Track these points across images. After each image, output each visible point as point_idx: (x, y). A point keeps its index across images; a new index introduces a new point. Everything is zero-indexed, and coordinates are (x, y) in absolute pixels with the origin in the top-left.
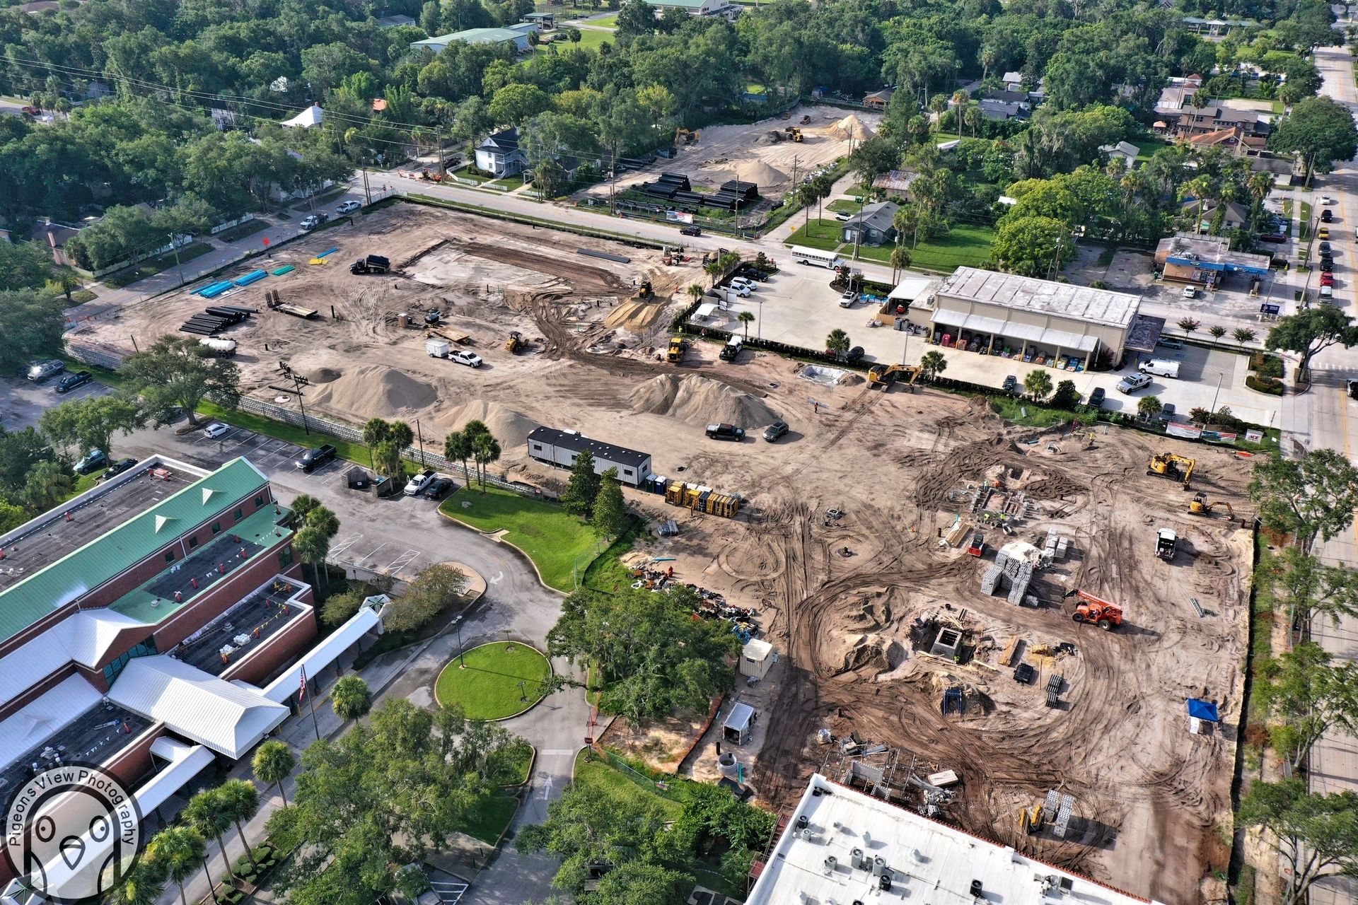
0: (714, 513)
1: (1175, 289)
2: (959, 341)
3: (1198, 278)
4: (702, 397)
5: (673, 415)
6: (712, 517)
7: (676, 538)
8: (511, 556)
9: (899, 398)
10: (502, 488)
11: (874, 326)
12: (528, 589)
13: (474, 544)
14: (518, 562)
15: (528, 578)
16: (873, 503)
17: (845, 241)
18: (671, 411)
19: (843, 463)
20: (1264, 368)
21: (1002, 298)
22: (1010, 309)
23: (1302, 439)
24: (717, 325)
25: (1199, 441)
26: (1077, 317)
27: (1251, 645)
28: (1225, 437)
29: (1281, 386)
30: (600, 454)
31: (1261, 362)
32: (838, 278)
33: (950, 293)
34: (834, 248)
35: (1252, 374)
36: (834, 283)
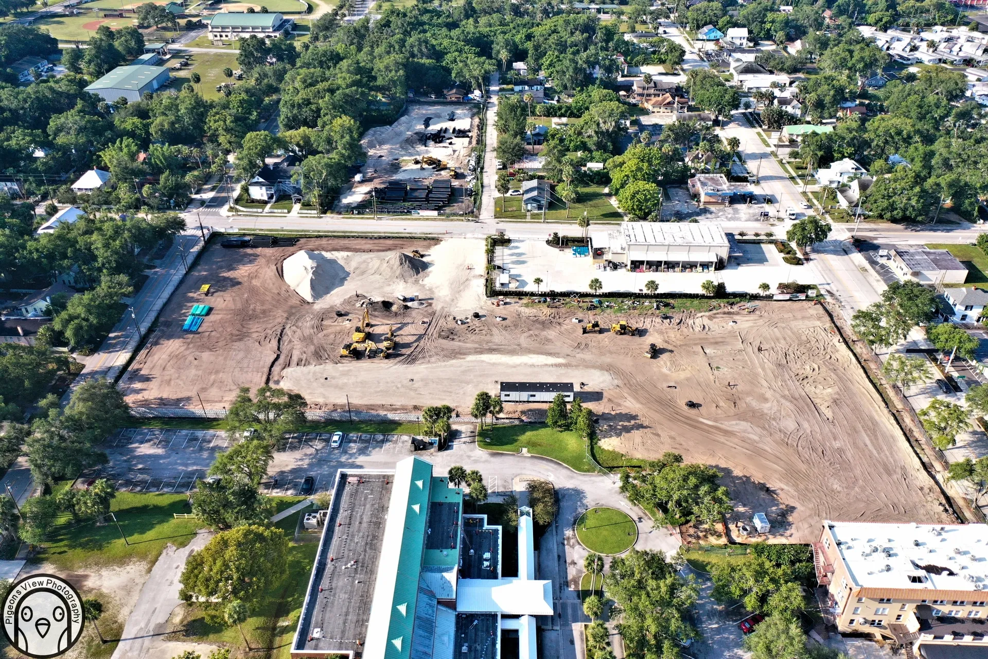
3: (720, 201)
8: (544, 462)
10: (498, 425)
12: (571, 477)
13: (518, 462)
14: (551, 464)
15: (566, 472)
17: (529, 211)
20: (787, 250)
21: (660, 239)
22: (669, 245)
23: (828, 287)
24: (513, 287)
25: (790, 300)
26: (703, 244)
27: (884, 400)
28: (802, 296)
29: (800, 259)
30: (547, 390)
31: (783, 247)
32: (550, 239)
33: (633, 242)
34: (525, 216)
35: (782, 255)
36: (548, 242)
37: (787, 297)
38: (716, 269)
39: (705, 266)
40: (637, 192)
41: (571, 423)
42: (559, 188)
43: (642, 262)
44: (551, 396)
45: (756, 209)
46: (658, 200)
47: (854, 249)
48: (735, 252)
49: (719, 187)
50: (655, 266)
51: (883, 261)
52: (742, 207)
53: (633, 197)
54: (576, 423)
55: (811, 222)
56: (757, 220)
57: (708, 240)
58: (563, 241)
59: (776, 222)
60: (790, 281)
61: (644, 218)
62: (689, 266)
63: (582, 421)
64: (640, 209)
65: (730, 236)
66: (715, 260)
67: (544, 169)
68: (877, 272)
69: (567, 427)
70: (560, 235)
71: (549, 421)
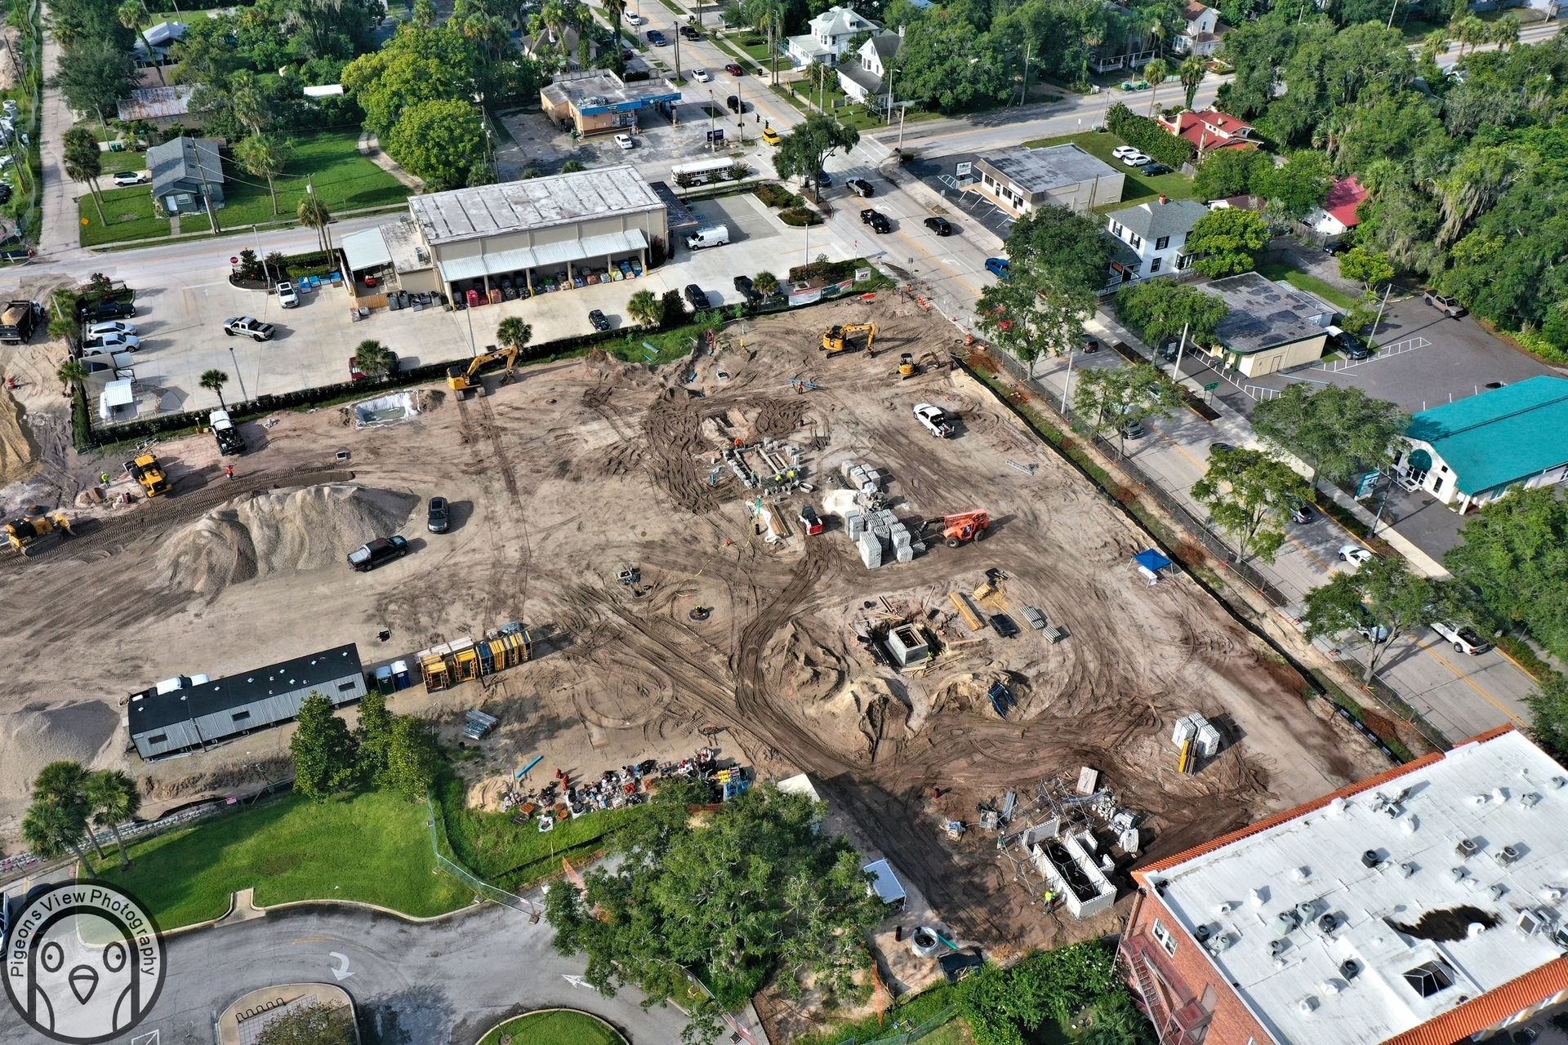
0: (508, 666)
1: (605, 144)
2: (491, 294)
3: (618, 124)
4: (299, 521)
5: (271, 569)
6: (510, 672)
7: (503, 730)
8: (313, 921)
9: (505, 396)
10: (150, 837)
11: (363, 317)
12: (409, 944)
13: (229, 947)
14: (336, 921)
15: (383, 930)
16: (648, 538)
17: (172, 214)
18: (261, 566)
19: (556, 509)
20: (780, 200)
21: (507, 221)
22: (531, 231)
23: (885, 258)
24: (147, 409)
25: (823, 300)
26: (609, 213)
27: (1089, 477)
28: (844, 287)
29: (813, 214)
30: (282, 687)
31: (772, 195)
32: (239, 269)
33: (445, 237)
34: (167, 230)
35: (776, 211)
36: (236, 279)
37: (816, 295)
38: (650, 267)
39: (626, 262)
40: (429, 127)
41: (373, 768)
42: (243, 149)
43: (477, 282)
44: (292, 702)
45: (697, 128)
46: (482, 136)
47: (906, 175)
48: (681, 220)
49: (608, 96)
50: (511, 284)
51: (967, 187)
52: (667, 131)
53: (423, 138)
54: (385, 766)
55: (818, 127)
56: (703, 150)
57: (616, 203)
58: (271, 269)
59: (742, 149)
60: (812, 260)
61: (458, 180)
62: (588, 271)
63: (400, 761)
64: (447, 164)
65: (659, 187)
66: (641, 244)
67: (193, 111)
68: (964, 209)
69: (364, 784)
70: (261, 256)
71: (303, 782)
